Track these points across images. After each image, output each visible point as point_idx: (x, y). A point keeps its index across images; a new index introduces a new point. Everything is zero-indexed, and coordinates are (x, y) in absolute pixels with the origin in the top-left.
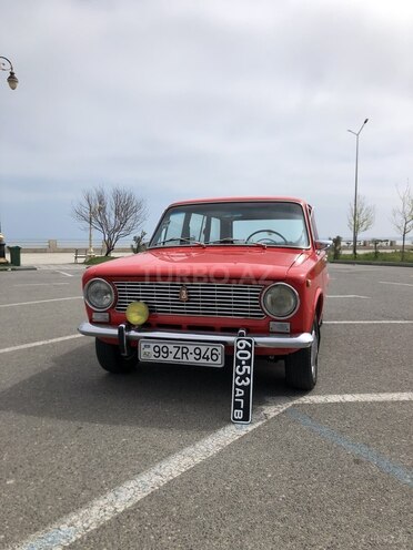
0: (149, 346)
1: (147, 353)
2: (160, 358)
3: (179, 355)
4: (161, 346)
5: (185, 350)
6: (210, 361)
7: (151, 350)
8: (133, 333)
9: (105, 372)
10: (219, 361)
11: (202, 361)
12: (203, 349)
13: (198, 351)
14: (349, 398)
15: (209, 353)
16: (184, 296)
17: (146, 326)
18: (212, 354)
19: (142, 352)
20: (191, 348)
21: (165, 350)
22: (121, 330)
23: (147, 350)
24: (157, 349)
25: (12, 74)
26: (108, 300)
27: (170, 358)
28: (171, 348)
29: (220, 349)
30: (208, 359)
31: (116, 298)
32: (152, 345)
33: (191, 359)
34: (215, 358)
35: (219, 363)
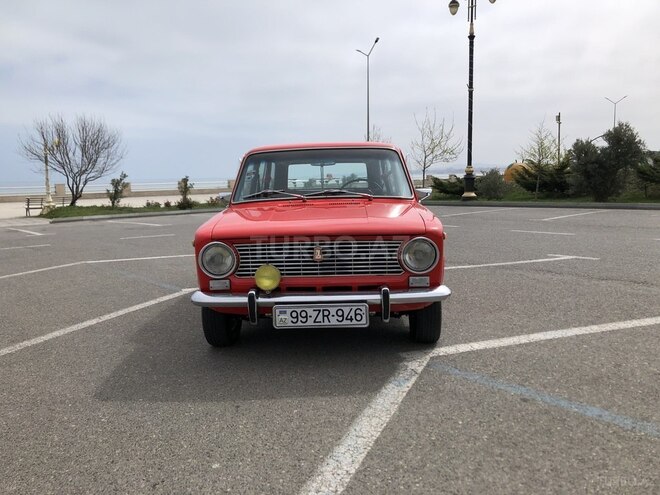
0: (285, 312)
1: (283, 320)
2: (299, 323)
3: (320, 318)
4: (299, 311)
5: (326, 313)
6: (354, 322)
7: (287, 316)
10: (364, 321)
11: (345, 322)
12: (346, 310)
13: (340, 313)
14: (477, 346)
15: (352, 314)
18: (356, 315)
19: (278, 319)
20: (333, 311)
21: (304, 314)
22: (251, 298)
23: (283, 316)
24: (294, 315)
27: (310, 323)
28: (310, 311)
29: (364, 308)
30: (351, 319)
31: (238, 263)
32: (289, 311)
33: (334, 322)
34: (359, 317)
35: (364, 323)
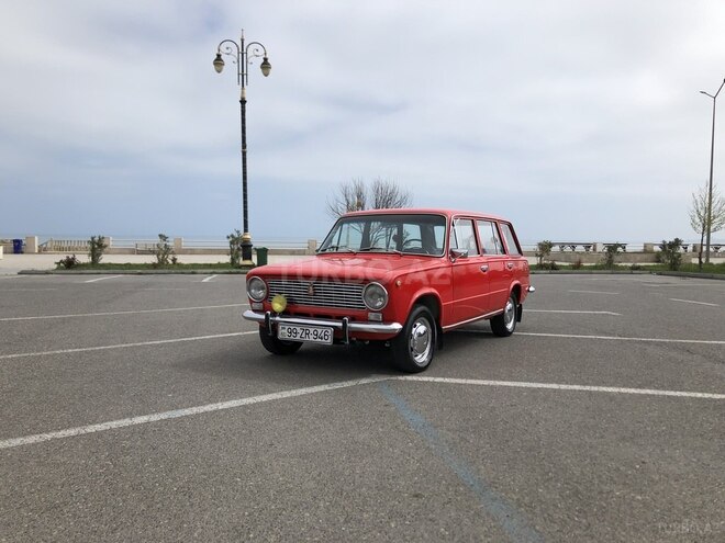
0: (285, 328)
1: (283, 333)
2: (292, 337)
3: (304, 335)
4: (292, 328)
5: (307, 332)
6: (323, 340)
7: (285, 331)
8: (278, 318)
9: (269, 353)
11: (318, 340)
12: (319, 331)
13: (315, 333)
15: (323, 334)
16: (311, 292)
17: (285, 313)
19: (280, 332)
20: (312, 330)
21: (295, 331)
22: (267, 316)
23: (283, 331)
24: (289, 331)
25: (266, 59)
26: (261, 294)
27: (298, 338)
28: (298, 329)
29: (331, 331)
30: (322, 338)
31: (268, 292)
32: (287, 328)
33: (311, 339)
34: (326, 337)
35: (329, 341)
